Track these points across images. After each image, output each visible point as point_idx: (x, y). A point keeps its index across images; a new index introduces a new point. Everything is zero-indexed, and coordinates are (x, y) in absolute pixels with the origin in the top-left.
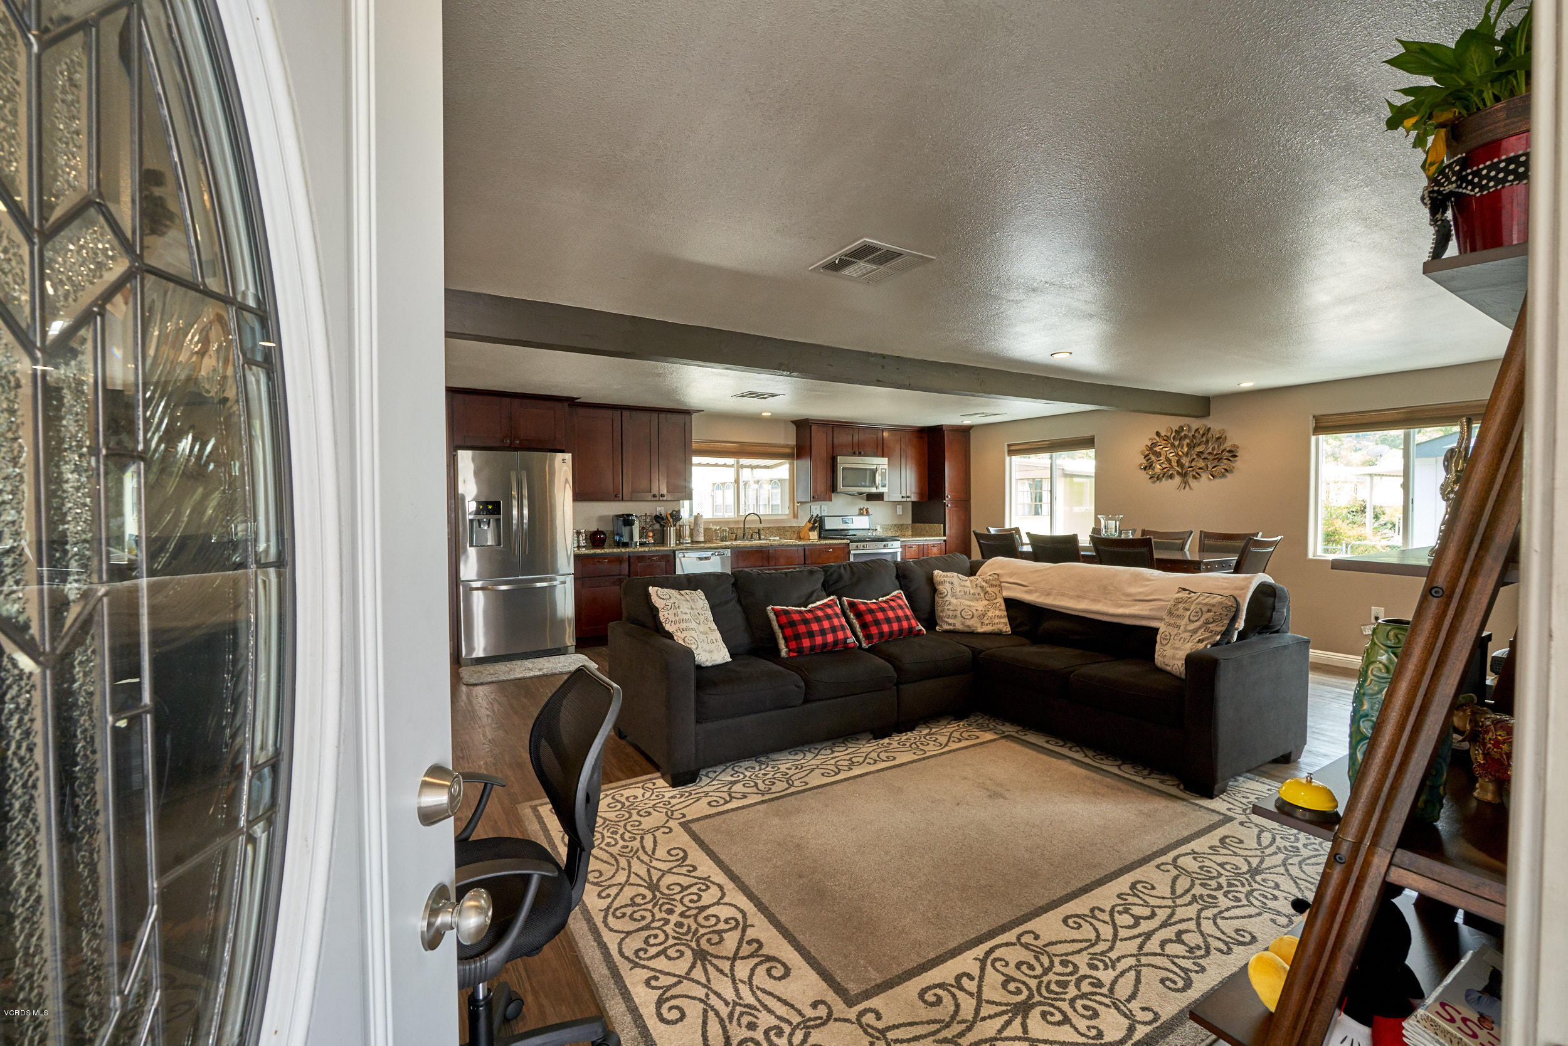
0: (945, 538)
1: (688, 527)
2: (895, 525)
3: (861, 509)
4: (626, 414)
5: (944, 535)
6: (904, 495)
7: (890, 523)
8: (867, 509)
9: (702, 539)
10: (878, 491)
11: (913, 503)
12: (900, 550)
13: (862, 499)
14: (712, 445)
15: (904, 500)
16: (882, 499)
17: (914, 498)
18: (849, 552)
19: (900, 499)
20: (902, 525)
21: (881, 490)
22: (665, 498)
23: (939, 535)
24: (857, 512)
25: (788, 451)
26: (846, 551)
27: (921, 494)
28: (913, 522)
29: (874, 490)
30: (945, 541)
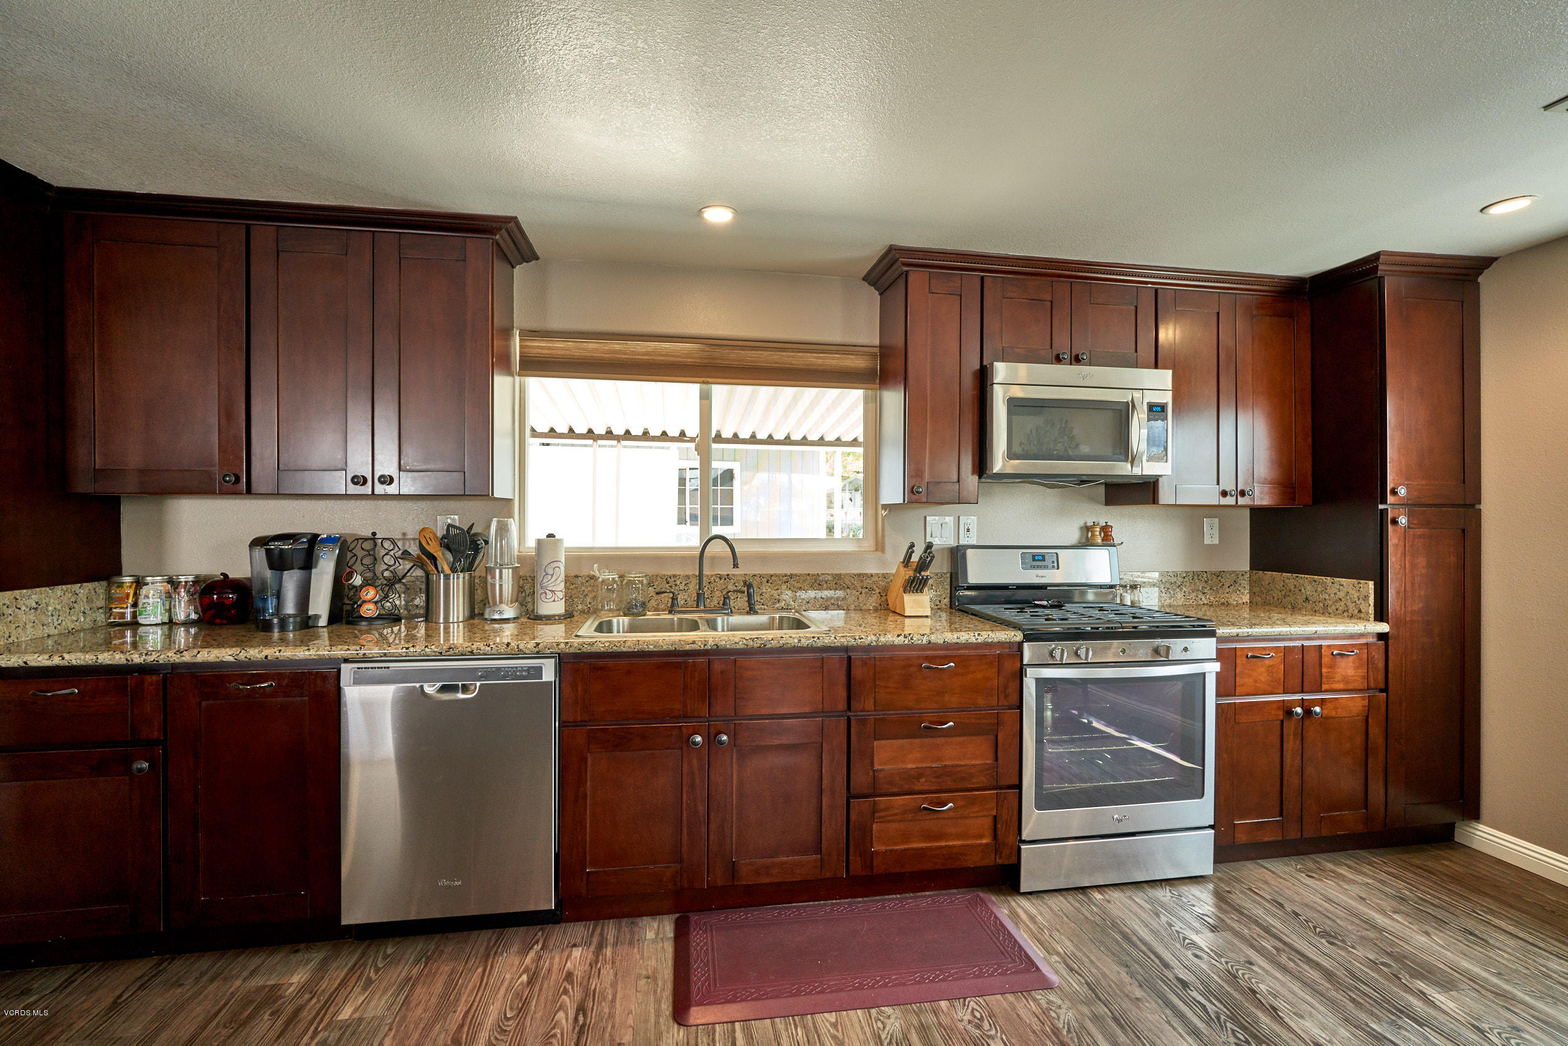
0: (1384, 628)
1: (507, 574)
2: (1196, 575)
3: (1087, 529)
4: (264, 233)
5: (1381, 615)
6: (1228, 484)
7: (1179, 568)
8: (1106, 530)
9: (556, 607)
10: (1137, 471)
11: (1257, 513)
12: (1216, 667)
13: (1092, 499)
14: (617, 346)
15: (1230, 501)
16: (1154, 500)
17: (1262, 497)
18: (1021, 674)
19: (1214, 499)
20: (1218, 575)
21: (1149, 469)
22: (392, 489)
23: (1358, 615)
24: (1074, 536)
25: (858, 363)
26: (1010, 666)
27: (1286, 484)
28: (1251, 568)
29: (1124, 469)
30: (1382, 636)
